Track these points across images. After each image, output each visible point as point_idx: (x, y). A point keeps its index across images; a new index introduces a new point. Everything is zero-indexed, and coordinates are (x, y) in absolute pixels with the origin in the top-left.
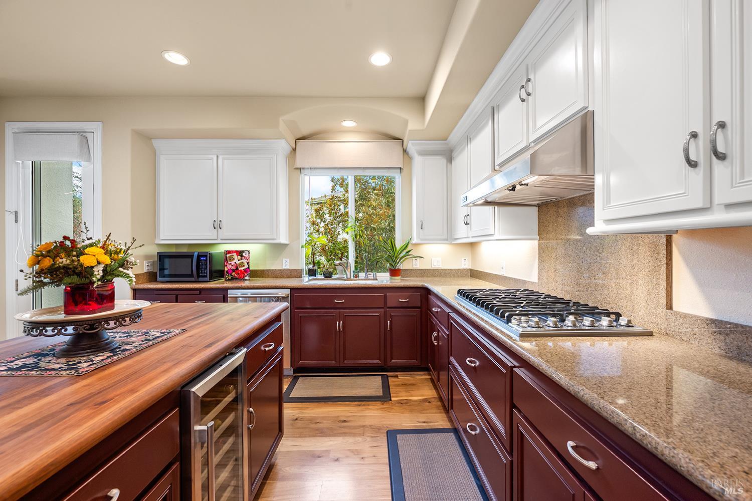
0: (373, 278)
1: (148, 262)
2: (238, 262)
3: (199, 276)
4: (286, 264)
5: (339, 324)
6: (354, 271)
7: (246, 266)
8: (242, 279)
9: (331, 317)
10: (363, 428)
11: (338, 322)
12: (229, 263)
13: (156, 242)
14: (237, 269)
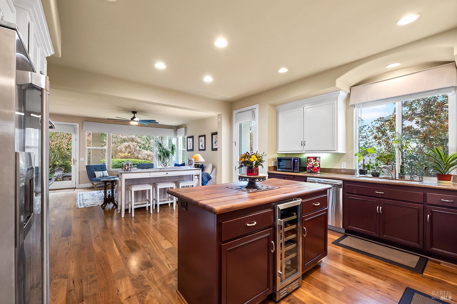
0: (418, 180)
1: (274, 162)
2: (314, 163)
3: (293, 169)
4: (344, 166)
5: (379, 209)
6: (399, 174)
7: (318, 166)
8: (315, 172)
9: (373, 202)
10: (386, 278)
11: (378, 207)
12: (309, 163)
13: (277, 153)
14: (313, 167)
